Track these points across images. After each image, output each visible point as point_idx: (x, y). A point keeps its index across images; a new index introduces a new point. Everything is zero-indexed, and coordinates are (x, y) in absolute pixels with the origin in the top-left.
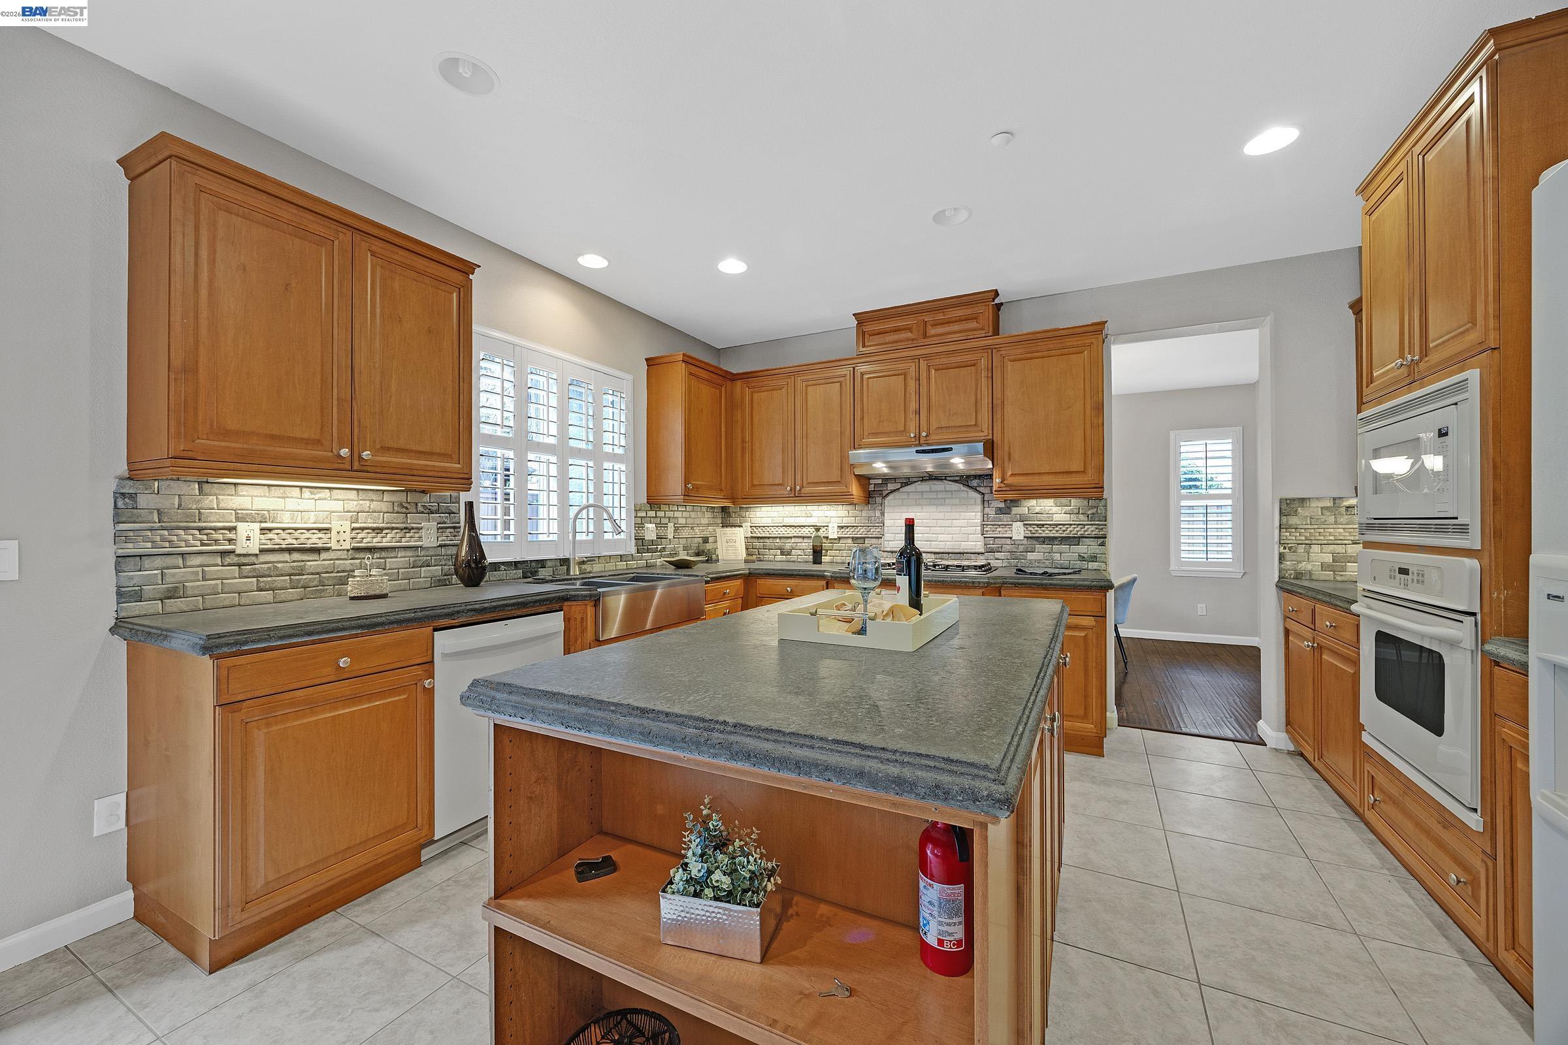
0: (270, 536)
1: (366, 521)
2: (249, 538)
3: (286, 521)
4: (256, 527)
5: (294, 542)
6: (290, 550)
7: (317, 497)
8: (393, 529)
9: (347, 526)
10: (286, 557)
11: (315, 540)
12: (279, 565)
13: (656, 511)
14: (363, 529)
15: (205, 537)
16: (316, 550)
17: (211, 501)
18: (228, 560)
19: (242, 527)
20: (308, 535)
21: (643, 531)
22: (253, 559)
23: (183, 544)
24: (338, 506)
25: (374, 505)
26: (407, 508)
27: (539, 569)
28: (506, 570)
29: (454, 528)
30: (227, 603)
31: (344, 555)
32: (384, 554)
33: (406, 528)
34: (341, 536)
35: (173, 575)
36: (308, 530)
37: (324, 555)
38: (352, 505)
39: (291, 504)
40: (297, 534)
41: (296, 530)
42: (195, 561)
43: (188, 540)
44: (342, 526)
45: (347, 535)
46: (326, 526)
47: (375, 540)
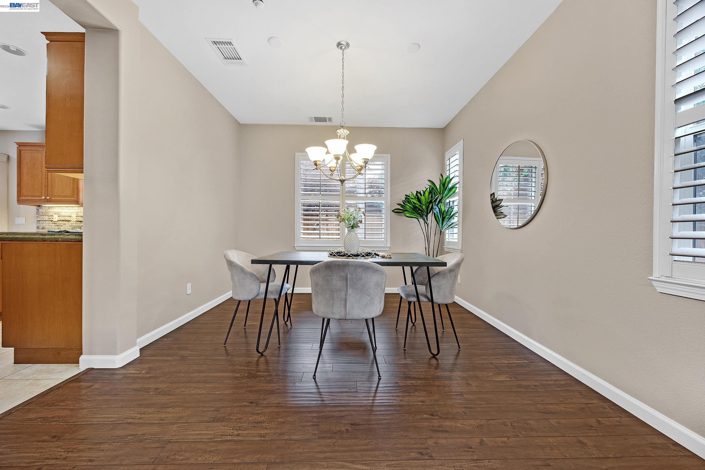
0: (60, 217)
2: (56, 218)
3: (63, 214)
4: (57, 215)
5: (64, 219)
7: (69, 209)
9: (75, 216)
10: (62, 222)
11: (68, 219)
12: (61, 224)
14: (79, 216)
15: (49, 218)
17: (49, 210)
18: (52, 222)
19: (54, 215)
20: (67, 217)
22: (56, 222)
23: (45, 219)
24: (74, 211)
31: (74, 222)
34: (74, 218)
35: (43, 224)
36: (67, 216)
37: (70, 222)
38: (77, 211)
39: (64, 210)
40: (64, 217)
41: (64, 216)
42: (47, 222)
43: (46, 218)
44: (74, 216)
45: (75, 218)
46: (71, 216)
47: (81, 219)
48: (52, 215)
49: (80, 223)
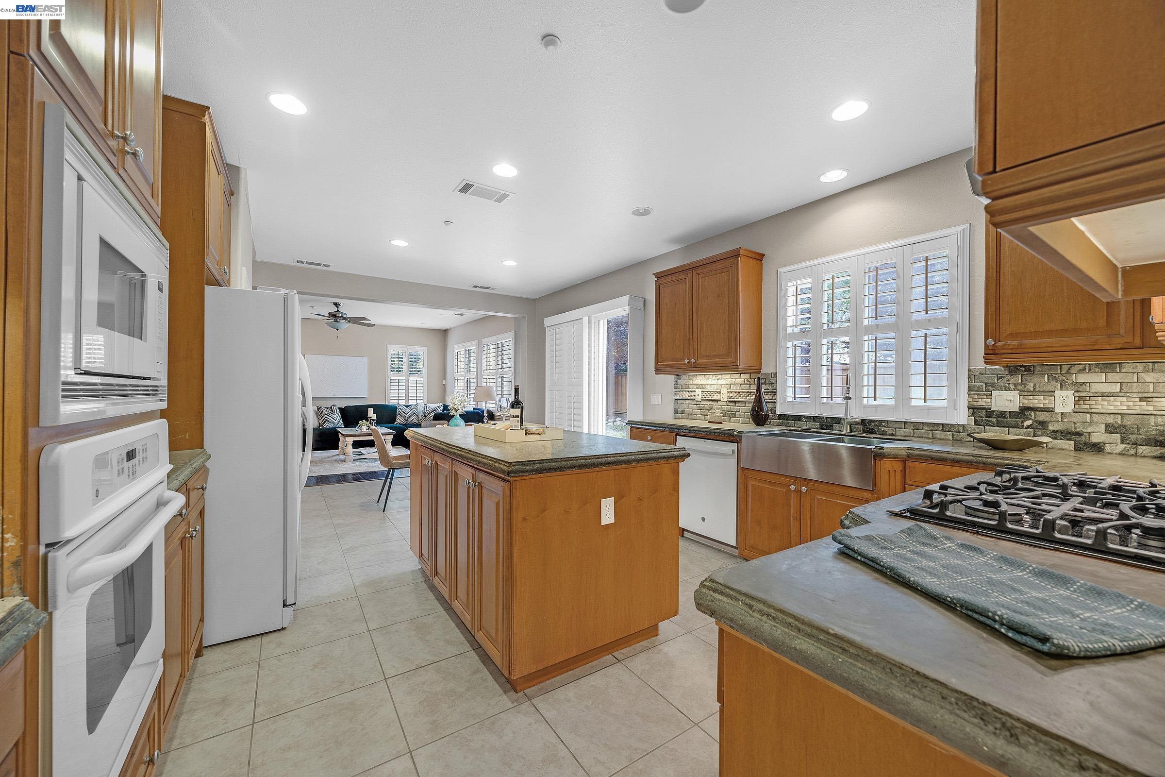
0: (704, 394)
1: (735, 388)
2: (699, 395)
3: (708, 388)
4: (700, 390)
5: (710, 397)
6: (709, 400)
7: (717, 378)
8: (742, 392)
9: (726, 391)
10: (707, 403)
11: (716, 396)
12: (706, 406)
13: (1022, 375)
14: (732, 392)
15: (689, 394)
16: (717, 401)
17: (691, 382)
18: (694, 403)
19: (697, 390)
21: (989, 400)
22: (700, 403)
24: (723, 382)
25: (738, 381)
26: (750, 382)
27: (834, 425)
28: (807, 422)
29: (773, 392)
30: (693, 418)
31: (724, 403)
32: (739, 405)
33: (748, 392)
34: (724, 395)
36: (714, 392)
37: (719, 403)
38: (728, 381)
39: (710, 382)
41: (711, 392)
42: (687, 402)
43: (686, 395)
44: (724, 391)
45: (726, 395)
46: (720, 390)
47: (736, 397)
48: (694, 390)
49: (733, 404)
